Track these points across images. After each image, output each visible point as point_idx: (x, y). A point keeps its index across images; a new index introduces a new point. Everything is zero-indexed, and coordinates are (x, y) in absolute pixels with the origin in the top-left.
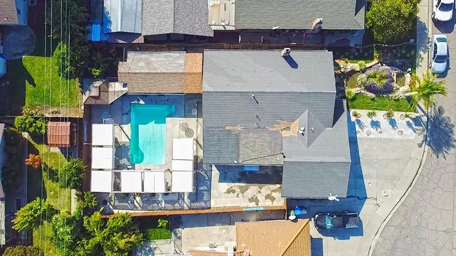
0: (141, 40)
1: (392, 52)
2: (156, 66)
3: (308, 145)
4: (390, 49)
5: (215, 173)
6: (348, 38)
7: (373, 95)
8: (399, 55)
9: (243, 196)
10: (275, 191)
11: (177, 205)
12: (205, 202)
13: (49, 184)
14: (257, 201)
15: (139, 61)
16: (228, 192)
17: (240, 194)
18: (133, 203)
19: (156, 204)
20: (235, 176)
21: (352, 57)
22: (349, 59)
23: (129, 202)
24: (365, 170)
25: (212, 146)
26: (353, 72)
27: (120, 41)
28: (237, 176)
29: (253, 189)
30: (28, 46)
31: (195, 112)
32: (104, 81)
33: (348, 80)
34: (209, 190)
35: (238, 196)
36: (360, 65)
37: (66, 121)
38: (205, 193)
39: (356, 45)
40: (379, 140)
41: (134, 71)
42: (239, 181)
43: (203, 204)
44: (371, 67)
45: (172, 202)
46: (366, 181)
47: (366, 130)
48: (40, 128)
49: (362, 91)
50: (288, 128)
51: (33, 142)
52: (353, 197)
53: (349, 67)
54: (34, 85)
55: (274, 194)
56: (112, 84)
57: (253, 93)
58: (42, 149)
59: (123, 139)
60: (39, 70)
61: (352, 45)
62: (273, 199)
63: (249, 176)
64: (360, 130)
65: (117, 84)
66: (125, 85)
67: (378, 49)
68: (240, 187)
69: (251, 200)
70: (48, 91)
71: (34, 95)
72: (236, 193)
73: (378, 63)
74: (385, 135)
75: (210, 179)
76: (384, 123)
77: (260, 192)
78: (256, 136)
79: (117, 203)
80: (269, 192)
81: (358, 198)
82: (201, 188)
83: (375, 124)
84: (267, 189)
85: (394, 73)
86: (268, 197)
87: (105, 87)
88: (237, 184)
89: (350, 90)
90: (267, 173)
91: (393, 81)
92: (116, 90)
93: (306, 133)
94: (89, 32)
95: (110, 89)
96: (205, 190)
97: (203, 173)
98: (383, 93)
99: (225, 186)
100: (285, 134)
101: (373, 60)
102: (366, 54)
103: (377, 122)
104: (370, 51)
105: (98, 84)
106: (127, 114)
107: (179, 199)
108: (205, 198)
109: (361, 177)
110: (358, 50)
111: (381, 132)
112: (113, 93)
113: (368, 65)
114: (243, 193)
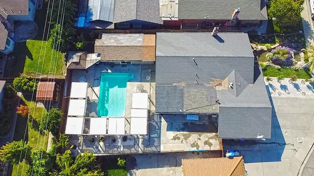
0: (112, 27)
1: (288, 39)
2: (122, 41)
3: (237, 95)
4: (287, 37)
5: (164, 123)
6: (256, 30)
7: (279, 67)
8: (293, 41)
9: (187, 142)
10: (212, 138)
11: (133, 149)
12: (156, 147)
13: (31, 132)
14: (198, 146)
15: (110, 39)
16: (175, 138)
17: (184, 141)
18: (97, 148)
19: (116, 149)
20: (179, 127)
21: (260, 42)
22: (259, 43)
23: (94, 147)
24: (281, 122)
25: (163, 98)
26: (262, 51)
27: (98, 28)
28: (182, 126)
29: (194, 137)
30: (31, 34)
31: (149, 78)
32: (84, 53)
33: (259, 57)
34: (159, 137)
35: (182, 141)
36: (267, 47)
37: (52, 81)
38: (156, 139)
39: (262, 34)
40: (289, 99)
41: (106, 45)
42: (183, 130)
43: (154, 149)
44: (275, 48)
45: (129, 147)
46: (283, 131)
47: (277, 91)
48: (32, 87)
49: (271, 64)
50: (220, 84)
51: (24, 100)
52: (275, 143)
53: (259, 48)
54: (32, 59)
55: (211, 141)
56: (90, 55)
57: (193, 57)
58: (31, 104)
59: (94, 98)
60: (37, 49)
61: (259, 34)
62: (210, 145)
63: (190, 126)
64: (273, 91)
65: (93, 54)
66: (99, 55)
67: (278, 36)
68: (184, 135)
69: (193, 146)
70: (41, 63)
71: (31, 66)
72: (181, 140)
73: (279, 46)
74: (292, 95)
75: (160, 128)
76: (290, 87)
77: (200, 139)
78: (196, 90)
79: (84, 148)
80: (207, 139)
81: (279, 144)
82: (153, 136)
83: (284, 87)
84: (205, 136)
85: (292, 52)
86: (206, 143)
87: (84, 57)
88: (181, 133)
89: (262, 63)
90: (204, 124)
91: (292, 57)
92: (92, 59)
93: (234, 87)
94: (77, 21)
95: (88, 59)
96: (156, 137)
97: (154, 124)
98: (286, 66)
99: (171, 134)
100: (218, 88)
101: (275, 43)
102: (270, 40)
103: (285, 86)
104: (273, 38)
105: (79, 54)
106: (98, 79)
107: (135, 145)
108: (156, 144)
109: (279, 127)
110: (264, 37)
111: (289, 93)
112: (90, 61)
113: (272, 47)
114: (186, 139)
